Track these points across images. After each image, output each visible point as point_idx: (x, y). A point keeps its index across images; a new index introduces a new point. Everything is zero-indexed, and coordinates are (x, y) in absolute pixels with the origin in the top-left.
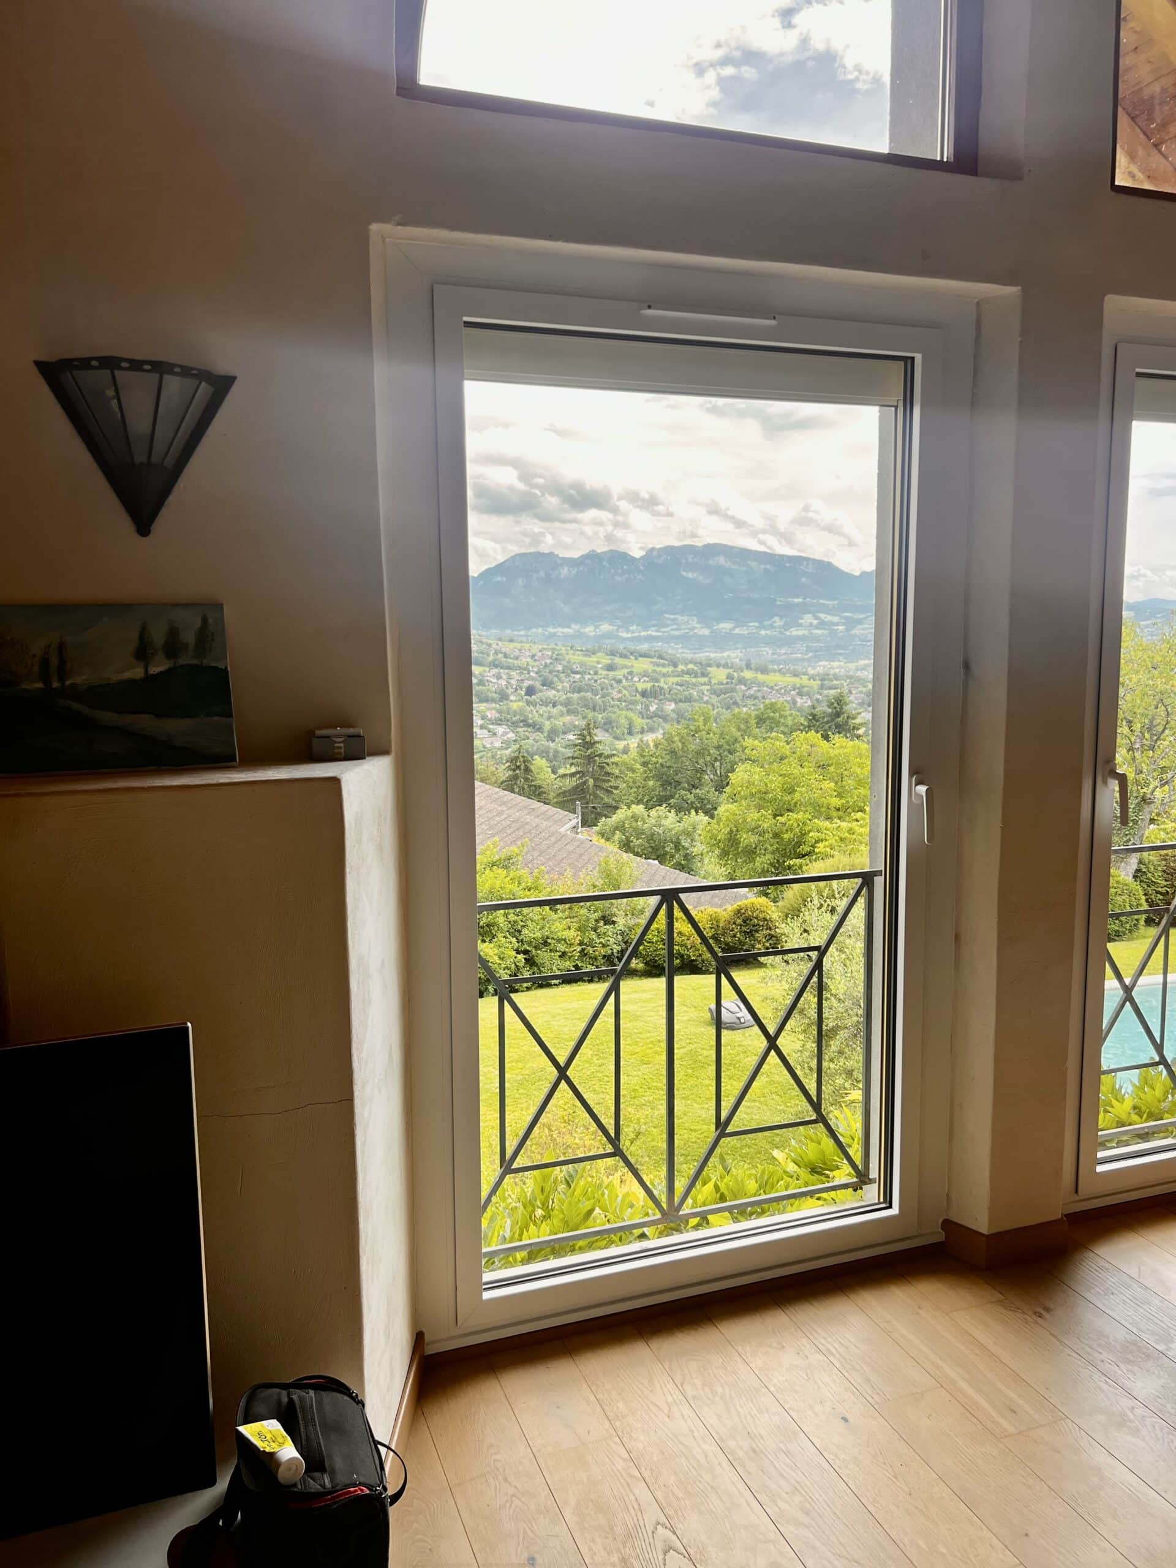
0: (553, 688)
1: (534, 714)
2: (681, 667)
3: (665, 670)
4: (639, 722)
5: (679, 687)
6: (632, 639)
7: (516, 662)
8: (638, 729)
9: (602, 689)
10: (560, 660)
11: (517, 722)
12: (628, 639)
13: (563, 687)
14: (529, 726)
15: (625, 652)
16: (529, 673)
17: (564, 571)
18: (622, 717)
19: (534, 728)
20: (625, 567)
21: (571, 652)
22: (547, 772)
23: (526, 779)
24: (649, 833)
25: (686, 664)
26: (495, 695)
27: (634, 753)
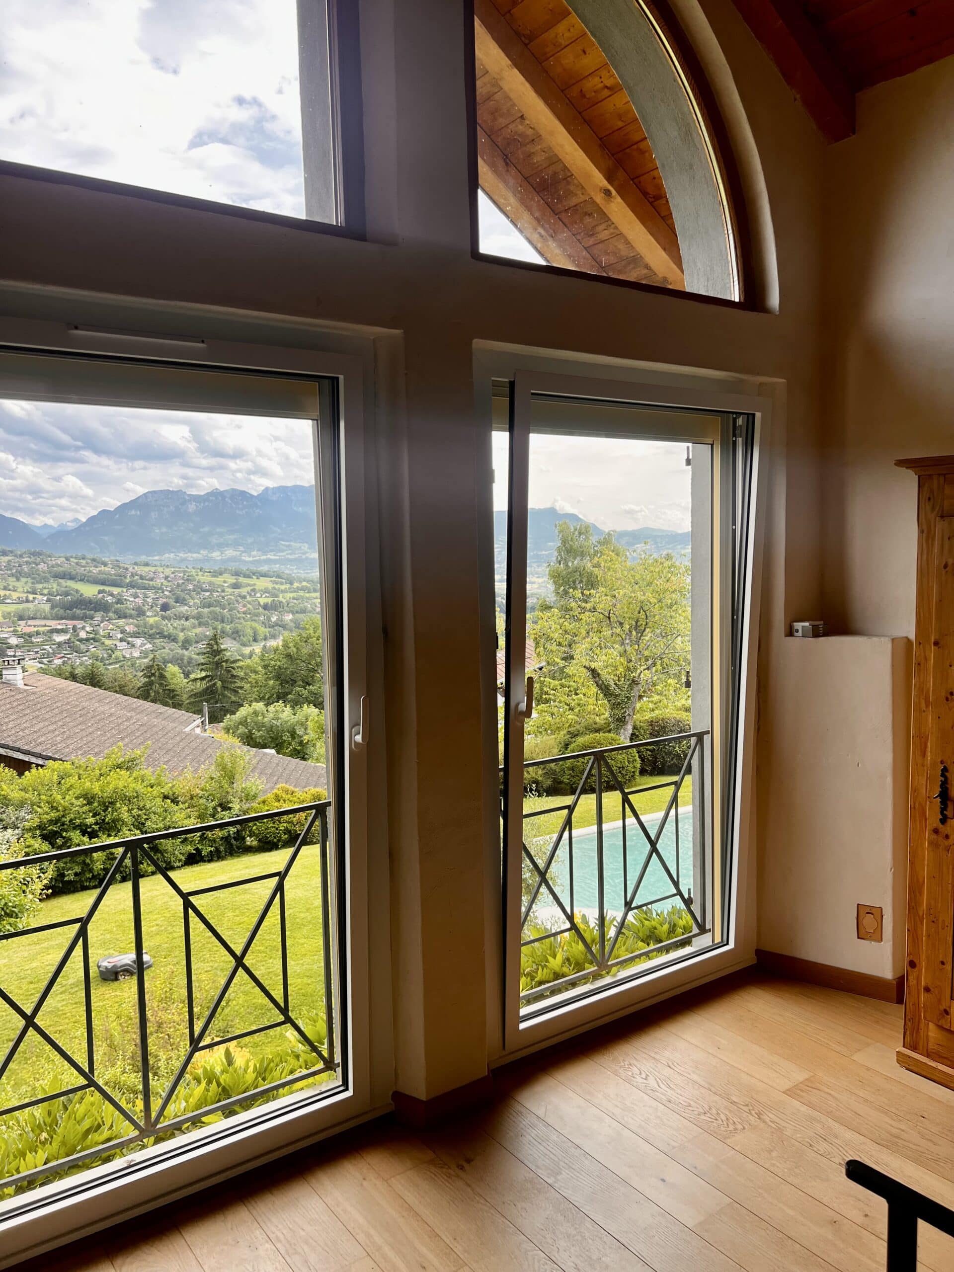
0: (186, 604)
1: (169, 627)
2: (296, 585)
3: (283, 587)
4: (262, 630)
5: (295, 601)
6: (252, 562)
7: (151, 583)
8: (262, 636)
9: (229, 604)
10: (191, 581)
11: (154, 634)
12: (250, 562)
13: (195, 603)
14: (165, 637)
15: (248, 573)
16: (163, 592)
17: (192, 507)
18: (247, 627)
19: (169, 639)
20: (245, 503)
21: (200, 573)
22: (180, 677)
23: (161, 685)
24: (268, 725)
25: (301, 582)
26: (133, 612)
27: (256, 659)
